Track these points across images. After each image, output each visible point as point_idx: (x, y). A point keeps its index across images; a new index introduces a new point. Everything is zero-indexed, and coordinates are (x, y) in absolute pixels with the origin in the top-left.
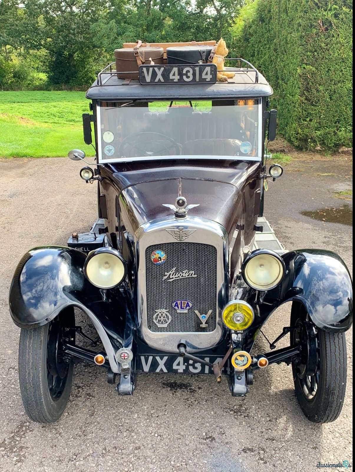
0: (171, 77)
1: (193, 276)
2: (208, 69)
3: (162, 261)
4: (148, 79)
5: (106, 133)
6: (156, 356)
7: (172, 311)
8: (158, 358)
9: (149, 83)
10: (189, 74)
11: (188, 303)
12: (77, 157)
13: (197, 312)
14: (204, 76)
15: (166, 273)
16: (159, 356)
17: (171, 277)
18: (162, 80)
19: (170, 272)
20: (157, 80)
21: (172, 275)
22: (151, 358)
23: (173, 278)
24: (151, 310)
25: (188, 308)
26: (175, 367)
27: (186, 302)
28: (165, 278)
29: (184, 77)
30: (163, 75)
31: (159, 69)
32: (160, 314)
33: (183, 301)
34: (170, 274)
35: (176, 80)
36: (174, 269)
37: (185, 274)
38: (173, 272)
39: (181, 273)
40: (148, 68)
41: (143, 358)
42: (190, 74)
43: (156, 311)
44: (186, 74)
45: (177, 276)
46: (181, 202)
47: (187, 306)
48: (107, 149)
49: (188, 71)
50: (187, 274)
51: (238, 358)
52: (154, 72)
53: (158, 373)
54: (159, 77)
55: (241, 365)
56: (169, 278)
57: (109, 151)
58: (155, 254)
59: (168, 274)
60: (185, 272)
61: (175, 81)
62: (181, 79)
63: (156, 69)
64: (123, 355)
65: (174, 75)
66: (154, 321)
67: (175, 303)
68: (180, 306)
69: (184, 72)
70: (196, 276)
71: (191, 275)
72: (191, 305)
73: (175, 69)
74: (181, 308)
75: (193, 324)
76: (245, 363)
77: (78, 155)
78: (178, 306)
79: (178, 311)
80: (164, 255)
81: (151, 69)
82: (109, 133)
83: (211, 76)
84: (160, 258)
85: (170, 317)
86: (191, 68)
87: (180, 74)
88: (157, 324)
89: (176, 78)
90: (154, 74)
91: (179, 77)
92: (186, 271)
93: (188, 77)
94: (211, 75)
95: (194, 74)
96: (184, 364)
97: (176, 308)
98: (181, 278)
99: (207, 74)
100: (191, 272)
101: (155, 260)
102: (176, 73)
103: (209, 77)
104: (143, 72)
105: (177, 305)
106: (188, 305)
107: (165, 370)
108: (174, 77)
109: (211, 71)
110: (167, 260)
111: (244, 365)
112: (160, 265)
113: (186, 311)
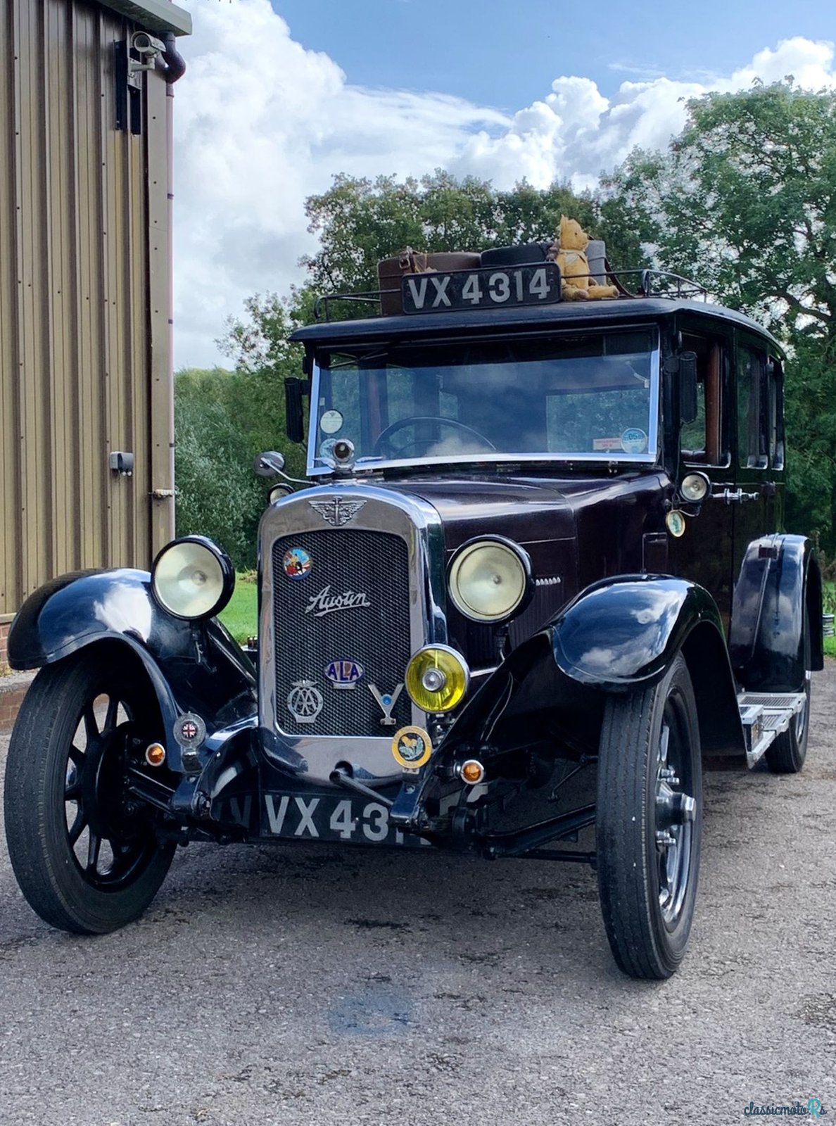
0: (466, 295)
1: (363, 604)
2: (541, 273)
3: (304, 570)
4: (419, 303)
5: (327, 414)
6: (297, 796)
7: (325, 685)
8: (300, 802)
9: (420, 309)
10: (501, 287)
11: (354, 667)
13: (372, 687)
14: (533, 290)
15: (311, 599)
16: (302, 796)
17: (321, 606)
18: (447, 302)
19: (319, 596)
20: (436, 303)
21: (323, 602)
22: (285, 800)
23: (324, 609)
24: (285, 681)
25: (355, 678)
26: (334, 825)
27: (351, 664)
28: (310, 608)
29: (493, 294)
30: (449, 292)
31: (441, 280)
32: (301, 693)
33: (344, 662)
34: (320, 600)
35: (476, 301)
36: (327, 589)
37: (348, 600)
38: (325, 595)
39: (340, 597)
40: (418, 279)
41: (269, 800)
42: (504, 287)
43: (294, 684)
44: (496, 288)
45: (332, 605)
46: (342, 448)
47: (353, 674)
48: (327, 446)
49: (499, 281)
50: (352, 601)
51: (405, 740)
52: (430, 286)
53: (298, 840)
54: (442, 296)
55: (411, 758)
56: (317, 609)
58: (291, 557)
59: (315, 600)
60: (347, 595)
61: (473, 302)
62: (486, 296)
63: (434, 280)
64: (186, 728)
65: (471, 290)
66: (290, 706)
67: (329, 667)
68: (338, 674)
69: (492, 282)
70: (368, 604)
71: (360, 602)
72: (360, 670)
73: (473, 279)
74: (342, 679)
75: (366, 717)
76: (419, 753)
78: (334, 674)
79: (337, 686)
80: (308, 559)
81: (424, 282)
82: (333, 415)
83: (548, 289)
84: (299, 564)
85: (320, 698)
86: (506, 273)
87: (484, 287)
88: (296, 716)
89: (476, 296)
90: (432, 292)
91: (481, 295)
92: (350, 592)
93: (500, 293)
94: (547, 285)
95: (512, 286)
96: (352, 820)
97: (332, 677)
98: (340, 608)
99: (539, 284)
100: (360, 595)
101: (293, 569)
102: (476, 286)
103: (544, 291)
104: (408, 289)
105: (332, 672)
106: (354, 672)
107: (314, 832)
108: (471, 295)
109: (548, 276)
110: (313, 569)
111: (417, 759)
112: (299, 581)
113: (351, 686)
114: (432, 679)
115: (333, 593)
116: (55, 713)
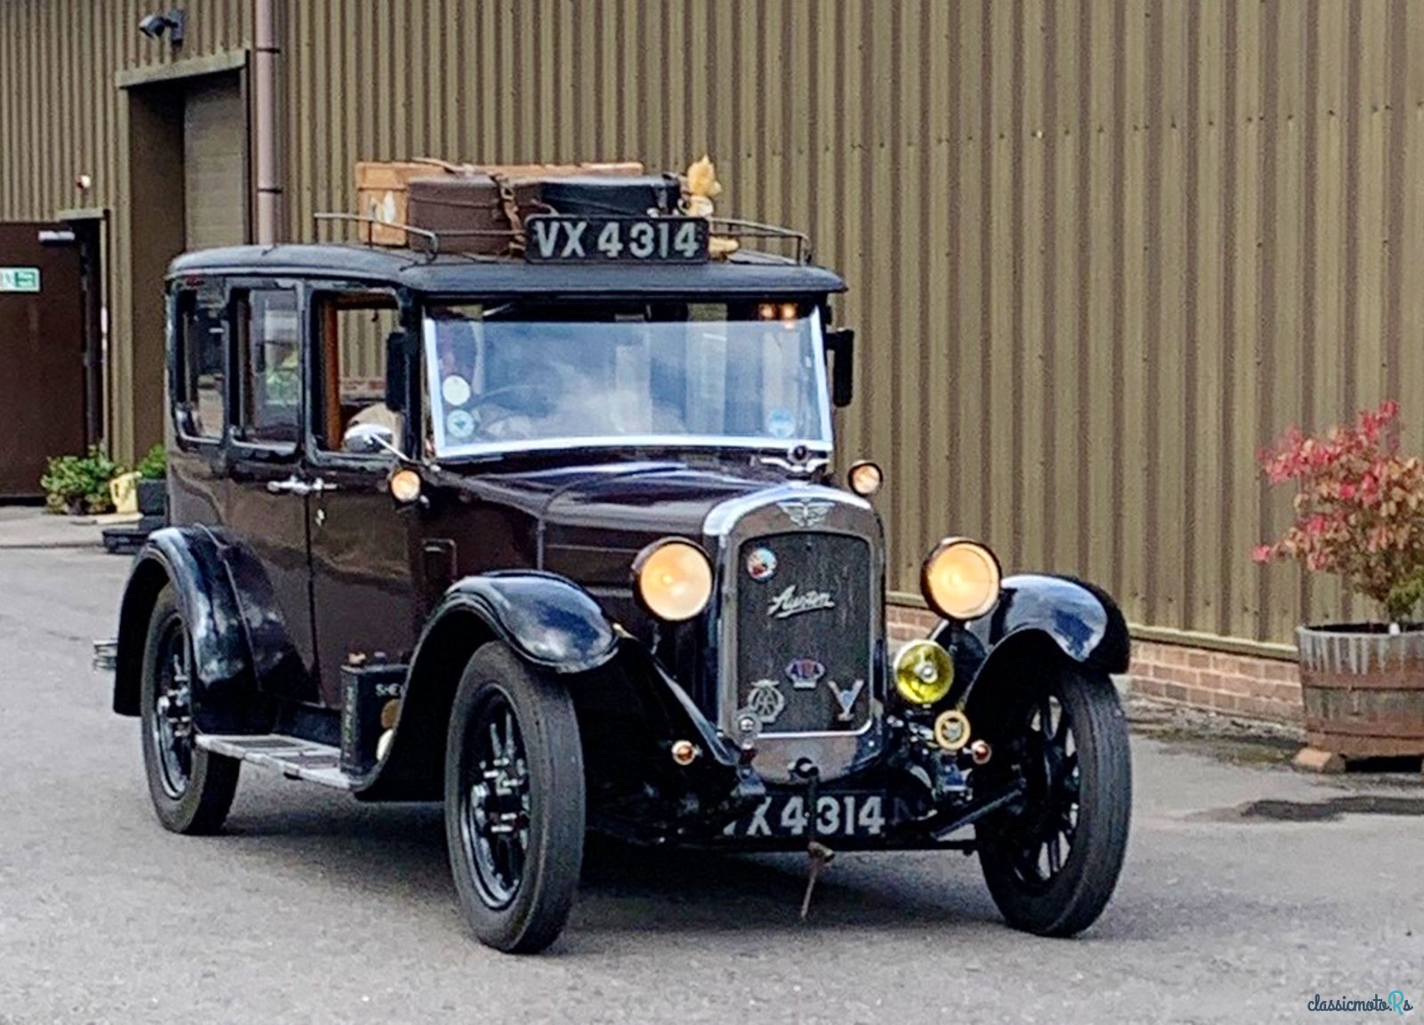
0: (602, 245)
1: (826, 604)
3: (769, 571)
4: (547, 249)
5: (450, 380)
7: (785, 683)
9: (547, 258)
10: (644, 239)
11: (816, 665)
13: (833, 685)
14: (679, 246)
15: (775, 599)
17: (785, 607)
18: (580, 252)
19: (783, 597)
21: (786, 601)
23: (788, 610)
24: (744, 680)
25: (816, 676)
26: (786, 821)
27: (813, 662)
28: (772, 609)
29: (634, 247)
30: (582, 240)
31: (575, 225)
32: (761, 692)
33: (807, 661)
34: (783, 600)
35: (613, 254)
36: (791, 589)
37: (812, 600)
38: (789, 595)
39: (803, 598)
40: (548, 222)
42: (648, 240)
43: (755, 684)
44: (638, 239)
45: (795, 605)
47: (814, 672)
48: (456, 420)
49: (643, 233)
50: (815, 601)
51: (947, 724)
52: (562, 231)
53: (751, 838)
54: (573, 244)
55: (952, 740)
56: (780, 609)
57: (461, 425)
58: (756, 558)
59: (780, 600)
60: (810, 595)
61: (610, 255)
63: (567, 225)
64: (743, 723)
65: (609, 240)
66: (751, 706)
67: (791, 666)
69: (634, 233)
70: (831, 604)
71: (823, 602)
72: (821, 669)
73: (613, 227)
74: (804, 677)
75: (826, 714)
76: (958, 735)
78: (796, 672)
79: (798, 684)
80: (773, 559)
81: (555, 226)
82: (456, 382)
83: (696, 246)
84: (765, 565)
85: (781, 698)
86: (651, 224)
87: (624, 237)
88: (756, 715)
89: (615, 248)
90: (563, 238)
91: (620, 246)
92: (814, 593)
93: (642, 246)
94: (695, 242)
95: (656, 240)
96: (804, 815)
97: (793, 676)
98: (804, 608)
99: (685, 240)
100: (823, 596)
101: (757, 571)
102: (615, 236)
103: (691, 248)
104: (536, 233)
105: (794, 670)
106: (816, 671)
107: (767, 831)
108: (608, 246)
109: (697, 233)
110: (776, 571)
111: (958, 739)
112: (765, 581)
113: (812, 685)
115: (798, 593)
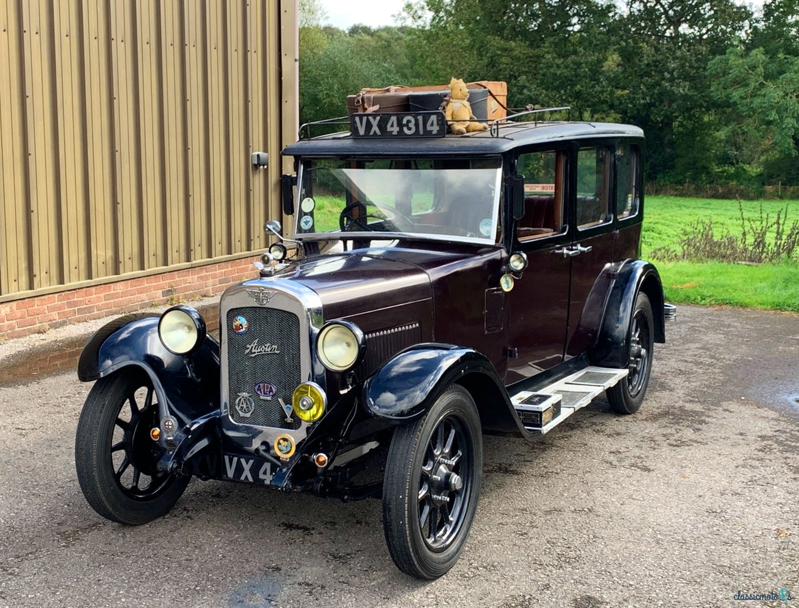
0: (389, 129)
1: (276, 352)
2: (434, 118)
3: (244, 329)
4: (362, 131)
5: (306, 200)
6: (242, 458)
7: (255, 396)
8: (243, 461)
9: (362, 136)
10: (410, 125)
11: (271, 388)
12: (271, 231)
13: (280, 400)
14: (429, 128)
15: (248, 346)
16: (244, 458)
17: (253, 351)
18: (378, 132)
19: (252, 345)
20: (372, 133)
21: (254, 348)
22: (235, 459)
23: (255, 353)
24: (234, 392)
25: (271, 394)
26: (261, 476)
27: (269, 386)
29: (405, 129)
30: (379, 126)
31: (375, 118)
32: (242, 400)
33: (266, 385)
34: (252, 347)
35: (395, 133)
36: (256, 341)
37: (267, 348)
38: (255, 344)
39: (263, 347)
40: (361, 117)
41: (226, 458)
42: (412, 125)
43: (239, 394)
44: (407, 125)
45: (259, 350)
46: (266, 258)
47: (270, 392)
48: (305, 220)
49: (409, 121)
50: (270, 349)
51: (281, 441)
52: (368, 122)
53: (242, 482)
55: (284, 452)
56: (251, 352)
57: (306, 223)
58: (237, 320)
59: (250, 347)
60: (267, 345)
61: (394, 133)
62: (401, 131)
63: (371, 118)
64: (167, 424)
65: (392, 126)
66: (237, 407)
67: (257, 386)
68: (262, 390)
69: (404, 122)
70: (278, 352)
71: (274, 350)
72: (274, 390)
73: (394, 119)
74: (264, 394)
75: (278, 417)
76: (288, 450)
77: (274, 228)
78: (260, 390)
79: (262, 397)
80: (246, 322)
81: (365, 119)
82: (309, 200)
83: (438, 128)
84: (241, 325)
85: (253, 404)
86: (413, 116)
87: (400, 124)
88: (240, 412)
89: (395, 130)
90: (369, 126)
91: (398, 129)
92: (268, 344)
93: (410, 129)
94: (438, 125)
95: (417, 125)
96: (271, 474)
97: (259, 392)
98: (263, 353)
99: (432, 125)
100: (274, 346)
101: (238, 328)
102: (395, 124)
103: (435, 129)
104: (355, 122)
105: (259, 389)
106: (271, 391)
107: (251, 479)
108: (392, 129)
109: (438, 121)
110: (249, 328)
111: (288, 453)
112: (241, 334)
113: (269, 398)
114: (305, 403)
115: (260, 344)
116: (104, 405)
